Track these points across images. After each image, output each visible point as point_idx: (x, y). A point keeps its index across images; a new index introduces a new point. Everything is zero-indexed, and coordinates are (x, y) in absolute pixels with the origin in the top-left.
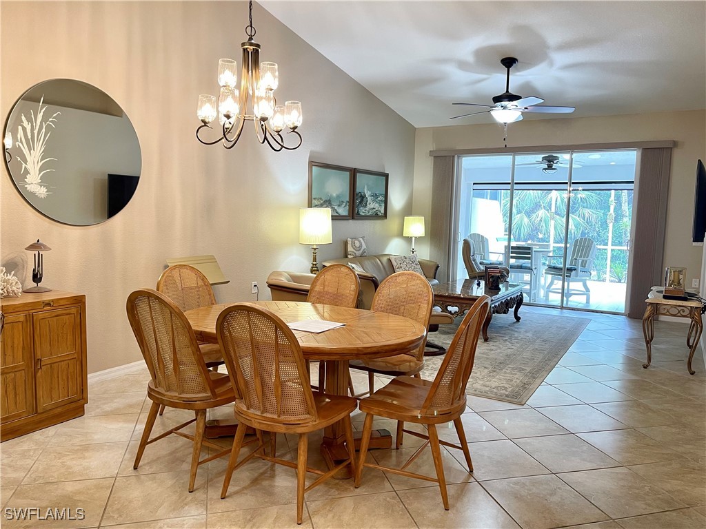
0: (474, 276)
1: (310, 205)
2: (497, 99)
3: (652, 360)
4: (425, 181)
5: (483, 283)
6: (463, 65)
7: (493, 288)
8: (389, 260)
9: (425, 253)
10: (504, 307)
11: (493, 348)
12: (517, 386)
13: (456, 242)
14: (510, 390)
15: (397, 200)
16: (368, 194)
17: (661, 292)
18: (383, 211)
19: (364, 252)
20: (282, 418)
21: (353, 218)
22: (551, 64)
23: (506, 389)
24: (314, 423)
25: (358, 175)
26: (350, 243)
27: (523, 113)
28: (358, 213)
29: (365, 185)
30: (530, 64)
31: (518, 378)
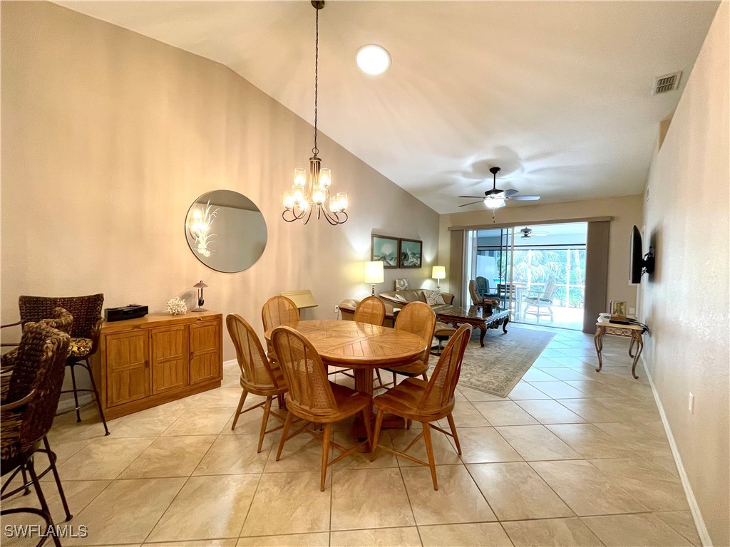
0: (477, 304)
1: (372, 260)
2: (488, 193)
3: (603, 365)
4: (445, 245)
5: (481, 309)
6: (465, 174)
7: (488, 312)
8: (423, 293)
9: (446, 289)
10: (496, 324)
11: (487, 352)
12: (502, 382)
13: (465, 282)
14: (496, 384)
15: (428, 257)
16: (409, 253)
17: (608, 317)
18: (419, 263)
19: (406, 288)
20: (313, 410)
21: (399, 267)
22: (523, 170)
23: (493, 384)
24: (335, 416)
25: (403, 242)
26: (397, 282)
27: (505, 201)
28: (403, 264)
29: (406, 248)
30: (508, 171)
31: (502, 375)
